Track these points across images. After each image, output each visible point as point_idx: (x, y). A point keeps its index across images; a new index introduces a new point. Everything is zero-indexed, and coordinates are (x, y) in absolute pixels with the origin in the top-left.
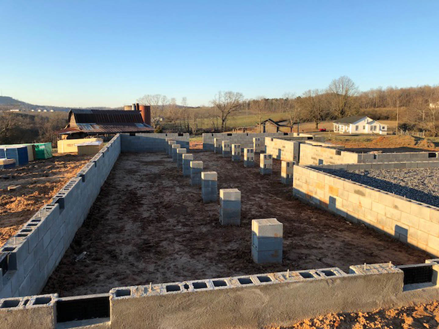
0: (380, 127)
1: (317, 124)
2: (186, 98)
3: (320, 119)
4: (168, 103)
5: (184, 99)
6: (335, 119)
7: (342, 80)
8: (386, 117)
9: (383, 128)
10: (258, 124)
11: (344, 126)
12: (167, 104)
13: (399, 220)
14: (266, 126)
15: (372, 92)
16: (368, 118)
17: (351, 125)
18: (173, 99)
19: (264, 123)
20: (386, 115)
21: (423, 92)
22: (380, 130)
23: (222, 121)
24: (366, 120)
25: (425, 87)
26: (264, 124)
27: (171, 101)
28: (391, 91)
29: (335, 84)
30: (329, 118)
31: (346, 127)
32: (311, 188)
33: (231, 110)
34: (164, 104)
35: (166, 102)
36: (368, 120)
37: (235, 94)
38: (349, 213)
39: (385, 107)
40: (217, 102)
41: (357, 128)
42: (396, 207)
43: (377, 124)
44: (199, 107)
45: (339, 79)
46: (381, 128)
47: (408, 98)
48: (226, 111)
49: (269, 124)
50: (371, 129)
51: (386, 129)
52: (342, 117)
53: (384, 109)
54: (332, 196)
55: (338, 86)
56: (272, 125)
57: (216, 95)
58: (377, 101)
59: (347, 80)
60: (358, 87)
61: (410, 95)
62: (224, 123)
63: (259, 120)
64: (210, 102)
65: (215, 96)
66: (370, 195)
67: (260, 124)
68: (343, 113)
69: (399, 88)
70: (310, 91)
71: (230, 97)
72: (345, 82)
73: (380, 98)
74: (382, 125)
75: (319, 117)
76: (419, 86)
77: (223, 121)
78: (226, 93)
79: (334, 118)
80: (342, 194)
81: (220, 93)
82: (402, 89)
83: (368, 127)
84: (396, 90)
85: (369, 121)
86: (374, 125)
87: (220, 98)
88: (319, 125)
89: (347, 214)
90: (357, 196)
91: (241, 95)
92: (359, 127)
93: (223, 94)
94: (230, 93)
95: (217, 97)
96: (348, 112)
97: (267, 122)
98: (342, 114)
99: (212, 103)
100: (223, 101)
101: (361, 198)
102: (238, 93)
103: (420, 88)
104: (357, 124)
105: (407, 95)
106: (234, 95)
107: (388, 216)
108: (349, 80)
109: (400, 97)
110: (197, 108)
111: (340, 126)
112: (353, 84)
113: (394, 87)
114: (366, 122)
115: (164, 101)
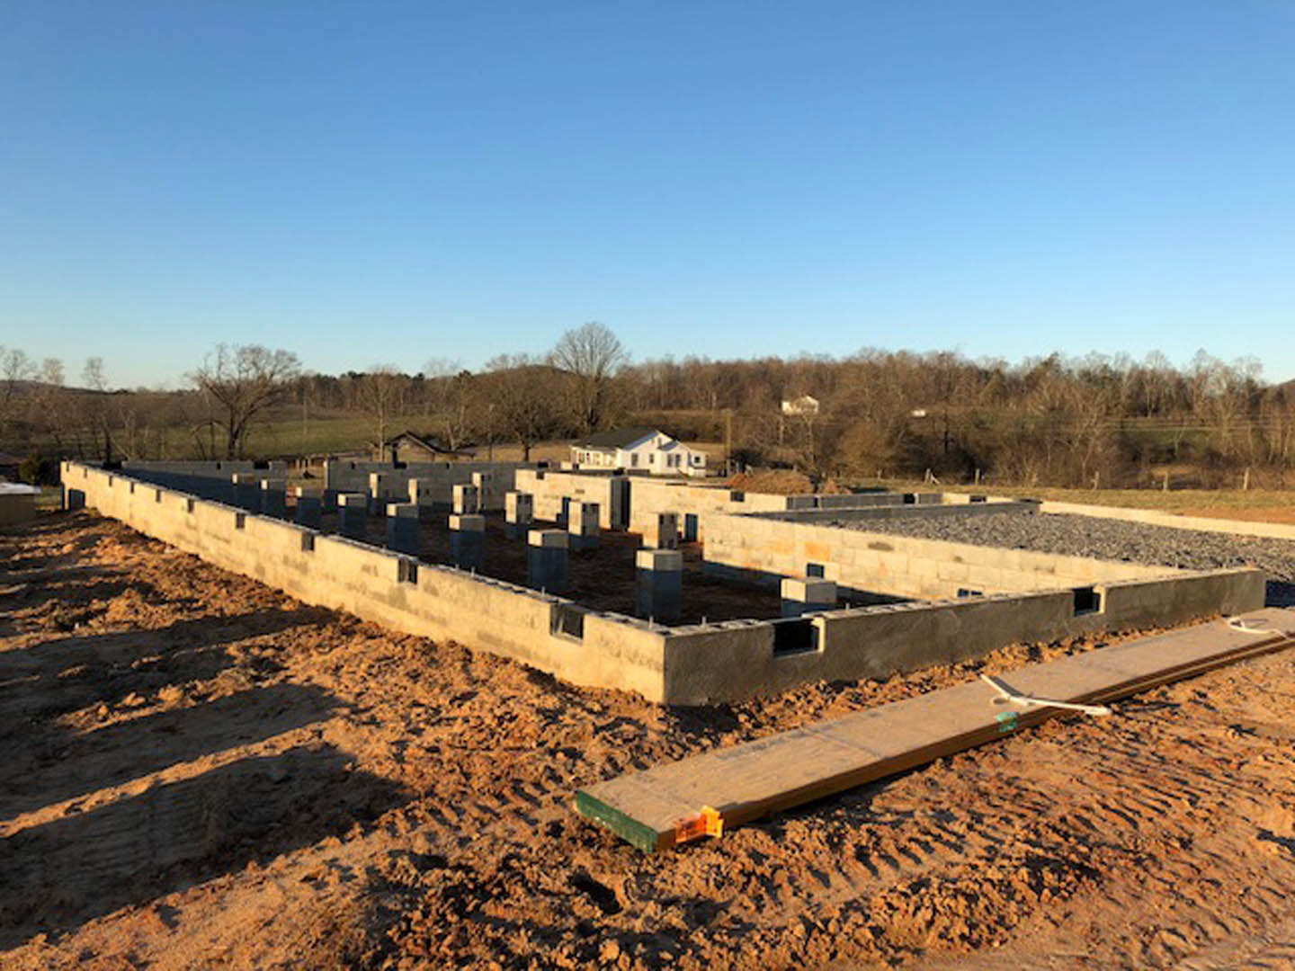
0: (689, 456)
1: (527, 450)
2: (100, 360)
3: (534, 436)
4: (29, 377)
5: (94, 365)
6: (574, 437)
7: (589, 331)
8: (690, 432)
9: (697, 459)
10: (377, 446)
11: (601, 454)
12: (24, 378)
13: (965, 580)
14: (399, 452)
15: (651, 368)
16: (661, 435)
17: (620, 452)
18: (53, 364)
19: (393, 443)
20: (690, 428)
21: (765, 373)
22: (690, 464)
23: (227, 438)
24: (656, 439)
25: (771, 360)
26: (395, 445)
27: (41, 368)
28: (695, 368)
29: (571, 342)
30: (558, 434)
31: (609, 457)
32: (755, 554)
33: (258, 404)
34: (17, 378)
35: (24, 372)
36: (660, 440)
37: (273, 354)
38: (857, 587)
39: (682, 407)
40: (213, 375)
41: (635, 458)
42: (958, 559)
43: (681, 449)
44: (125, 392)
45: (583, 330)
46: (693, 460)
47: (733, 388)
48: (243, 405)
49: (407, 447)
50: (669, 464)
51: (702, 463)
52: (593, 432)
53: (685, 412)
54: (813, 561)
55: (579, 348)
56: (417, 449)
57: (210, 354)
58: (664, 390)
59: (603, 334)
60: (630, 354)
61: (737, 380)
62: (237, 444)
63: (380, 435)
64: (186, 375)
65: (205, 360)
66: (904, 548)
67: (381, 444)
68: (593, 420)
69: (713, 361)
70: (504, 358)
71: (255, 364)
72: (597, 339)
73: (670, 383)
74: (695, 453)
75: (531, 430)
76: (758, 358)
77: (235, 436)
78: (243, 351)
79: (572, 435)
80: (840, 556)
81: (221, 349)
82: (719, 363)
83: (660, 457)
84: (706, 366)
85: (663, 443)
86: (674, 451)
87: (221, 364)
88: (531, 451)
89: (852, 590)
90: (874, 552)
91: (292, 359)
92: (640, 457)
93: (233, 354)
94: (257, 351)
95: (213, 362)
96: (608, 418)
97: (403, 441)
98: (593, 424)
99: (194, 379)
100: (233, 371)
101: (884, 555)
102: (281, 353)
103: (760, 363)
104: (634, 451)
105: (731, 380)
106: (269, 356)
107: (943, 577)
108: (607, 334)
109: (715, 383)
110: (118, 393)
111: (591, 453)
112: (618, 344)
113: (701, 358)
114: (656, 445)
115: (15, 366)
